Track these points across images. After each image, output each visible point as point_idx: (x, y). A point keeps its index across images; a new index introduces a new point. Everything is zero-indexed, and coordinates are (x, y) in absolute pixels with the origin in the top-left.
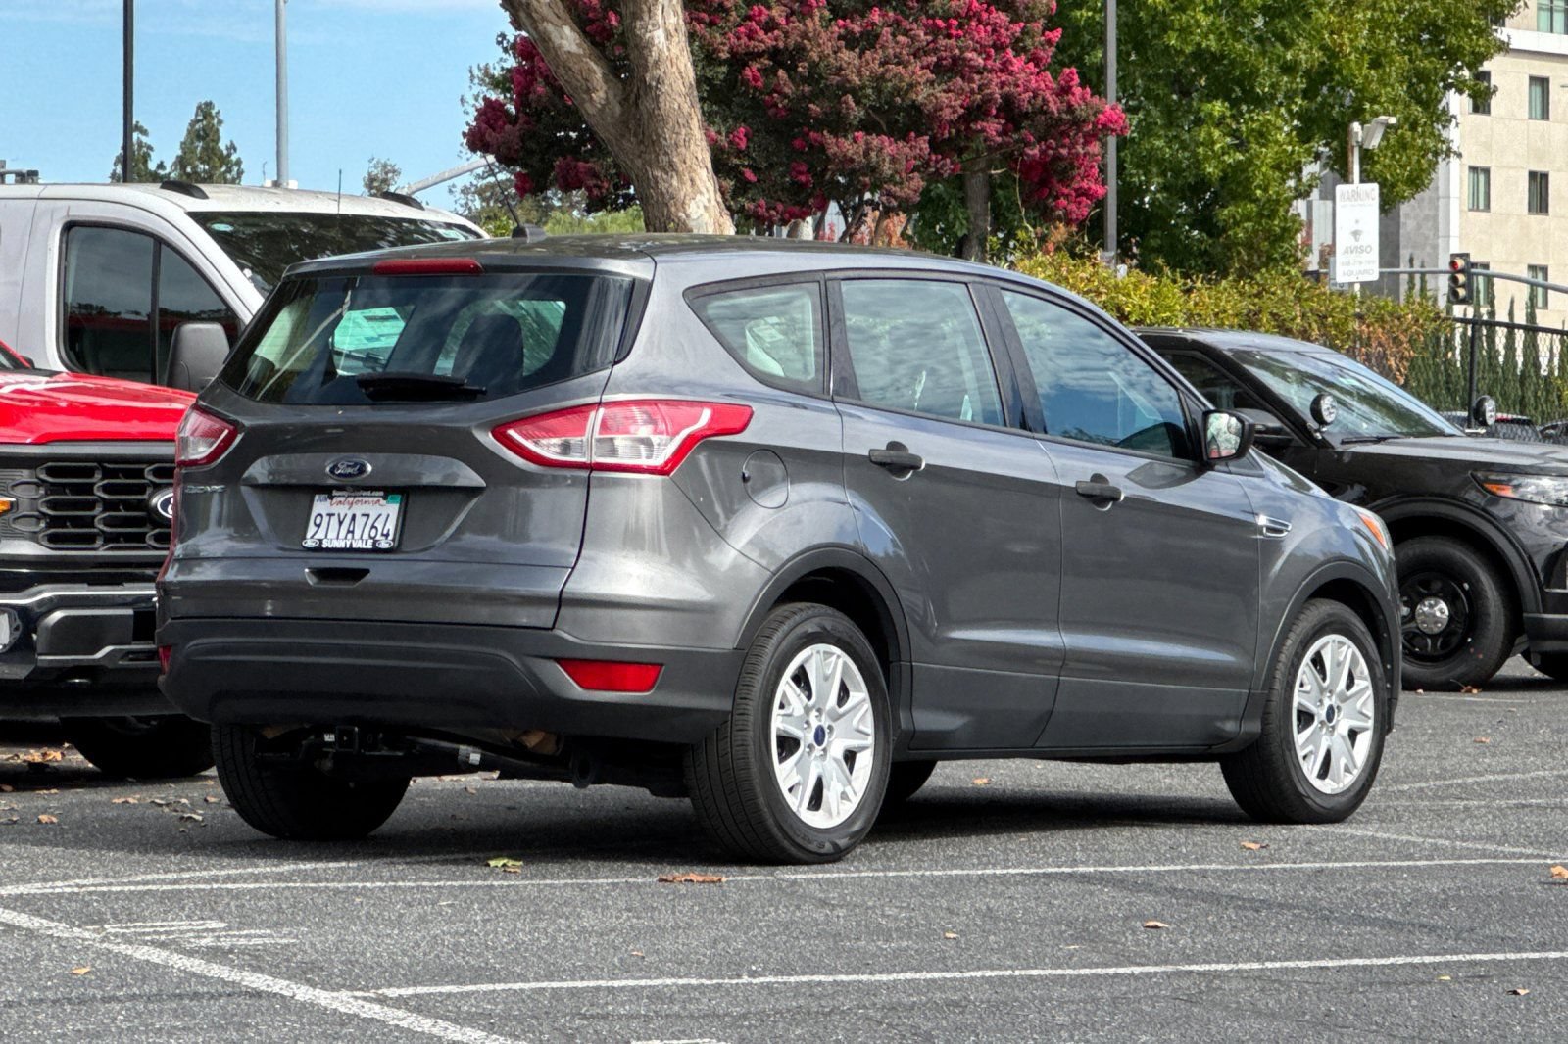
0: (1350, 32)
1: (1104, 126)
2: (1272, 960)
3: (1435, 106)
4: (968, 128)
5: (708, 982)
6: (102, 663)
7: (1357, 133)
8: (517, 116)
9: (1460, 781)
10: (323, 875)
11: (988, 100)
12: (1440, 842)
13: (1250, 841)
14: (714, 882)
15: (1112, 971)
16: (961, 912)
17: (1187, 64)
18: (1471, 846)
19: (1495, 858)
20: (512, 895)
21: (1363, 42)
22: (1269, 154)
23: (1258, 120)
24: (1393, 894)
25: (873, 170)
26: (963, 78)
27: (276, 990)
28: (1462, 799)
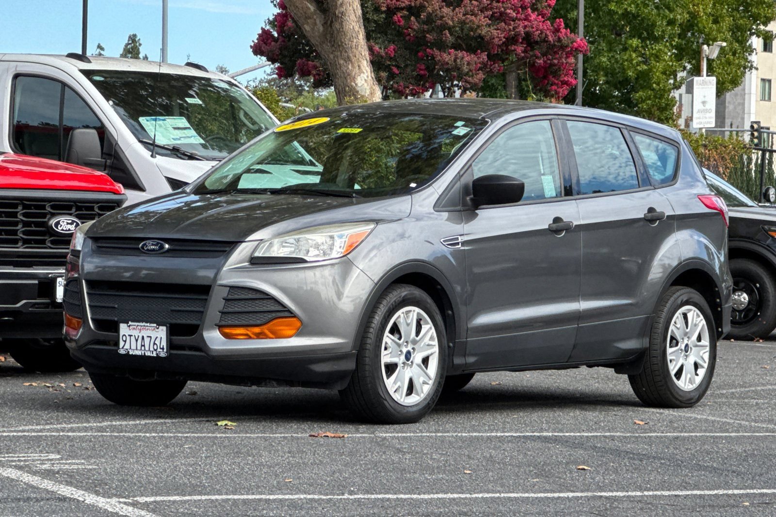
0: (703, 5)
1: (576, 49)
2: (648, 491)
3: (746, 43)
4: (507, 49)
5: (324, 497)
6: (21, 309)
7: (706, 50)
8: (278, 38)
9: (753, 389)
10: (124, 429)
11: (517, 35)
12: (743, 423)
13: (639, 420)
14: (340, 437)
15: (556, 495)
16: (475, 458)
17: (620, 20)
18: (759, 425)
19: (773, 432)
20: (226, 443)
21: (710, 10)
22: (660, 66)
23: (655, 49)
24: (717, 452)
25: (458, 69)
26: (505, 23)
27: (76, 496)
28: (755, 399)
